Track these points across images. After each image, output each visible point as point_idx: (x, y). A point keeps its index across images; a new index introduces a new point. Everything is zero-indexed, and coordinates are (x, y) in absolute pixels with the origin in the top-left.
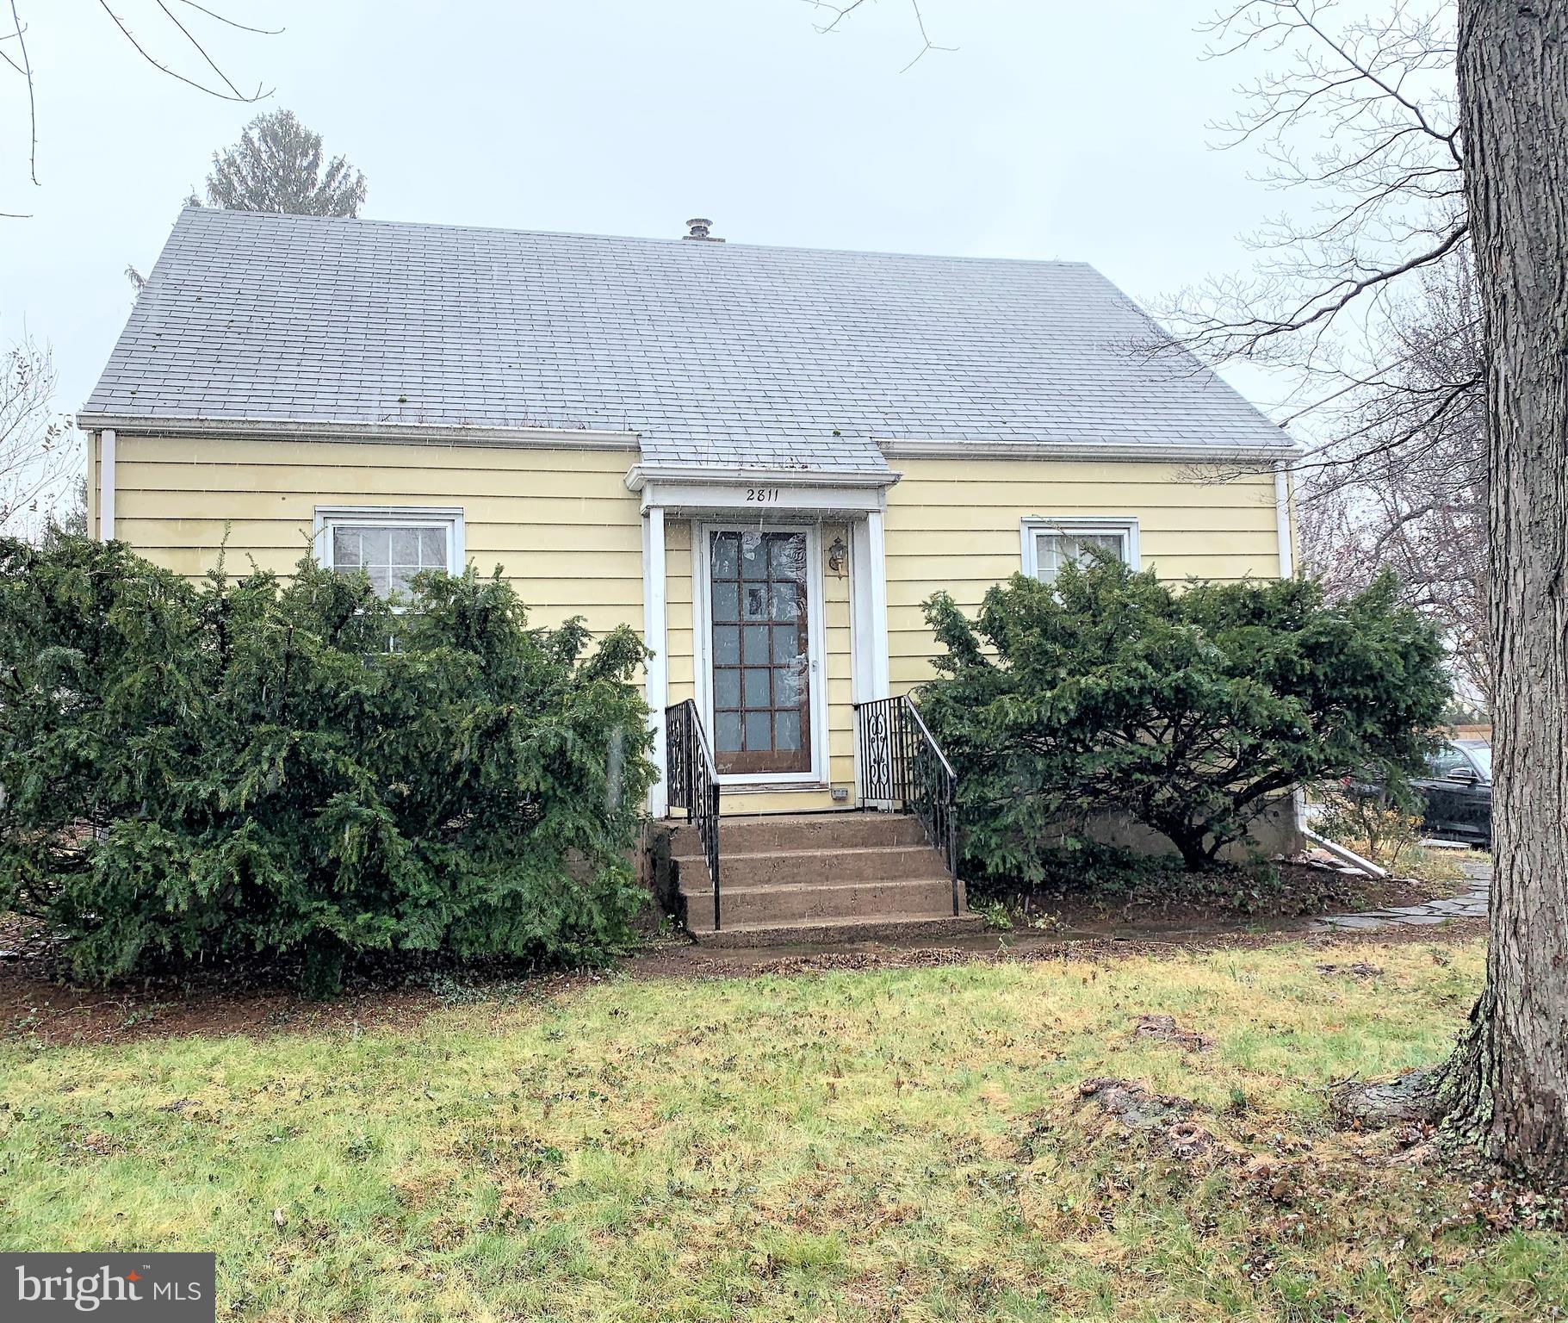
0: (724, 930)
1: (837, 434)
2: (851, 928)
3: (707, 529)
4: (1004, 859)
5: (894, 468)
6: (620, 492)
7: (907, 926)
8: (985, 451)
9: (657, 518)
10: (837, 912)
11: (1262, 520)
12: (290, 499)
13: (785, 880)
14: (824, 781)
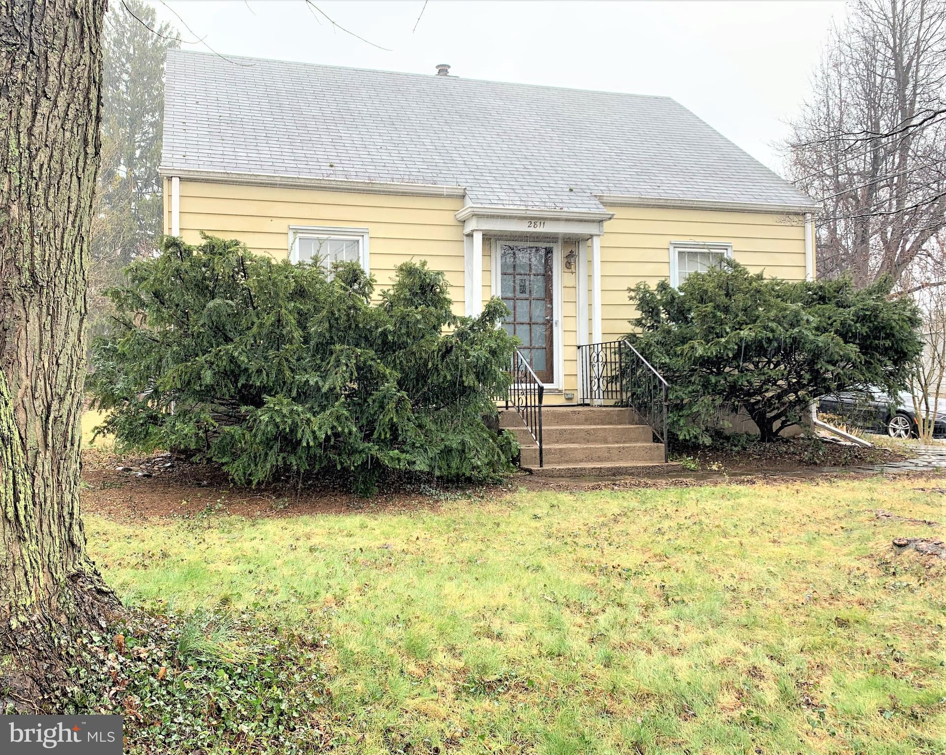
0: (545, 467)
1: (571, 190)
2: (612, 468)
3: (499, 243)
4: (689, 431)
5: (610, 211)
6: (453, 222)
7: (643, 468)
8: (653, 202)
9: (478, 238)
10: (600, 459)
11: (796, 247)
12: (275, 221)
13: (566, 441)
14: (560, 388)
